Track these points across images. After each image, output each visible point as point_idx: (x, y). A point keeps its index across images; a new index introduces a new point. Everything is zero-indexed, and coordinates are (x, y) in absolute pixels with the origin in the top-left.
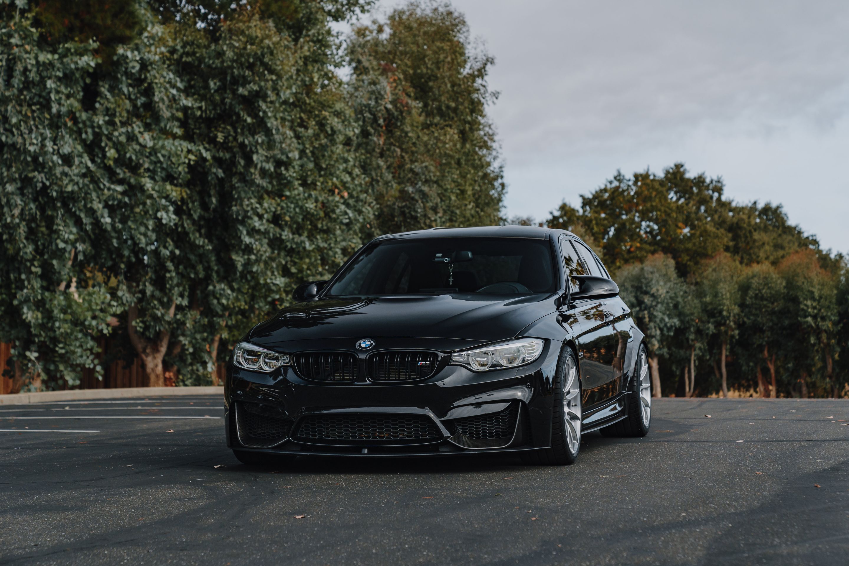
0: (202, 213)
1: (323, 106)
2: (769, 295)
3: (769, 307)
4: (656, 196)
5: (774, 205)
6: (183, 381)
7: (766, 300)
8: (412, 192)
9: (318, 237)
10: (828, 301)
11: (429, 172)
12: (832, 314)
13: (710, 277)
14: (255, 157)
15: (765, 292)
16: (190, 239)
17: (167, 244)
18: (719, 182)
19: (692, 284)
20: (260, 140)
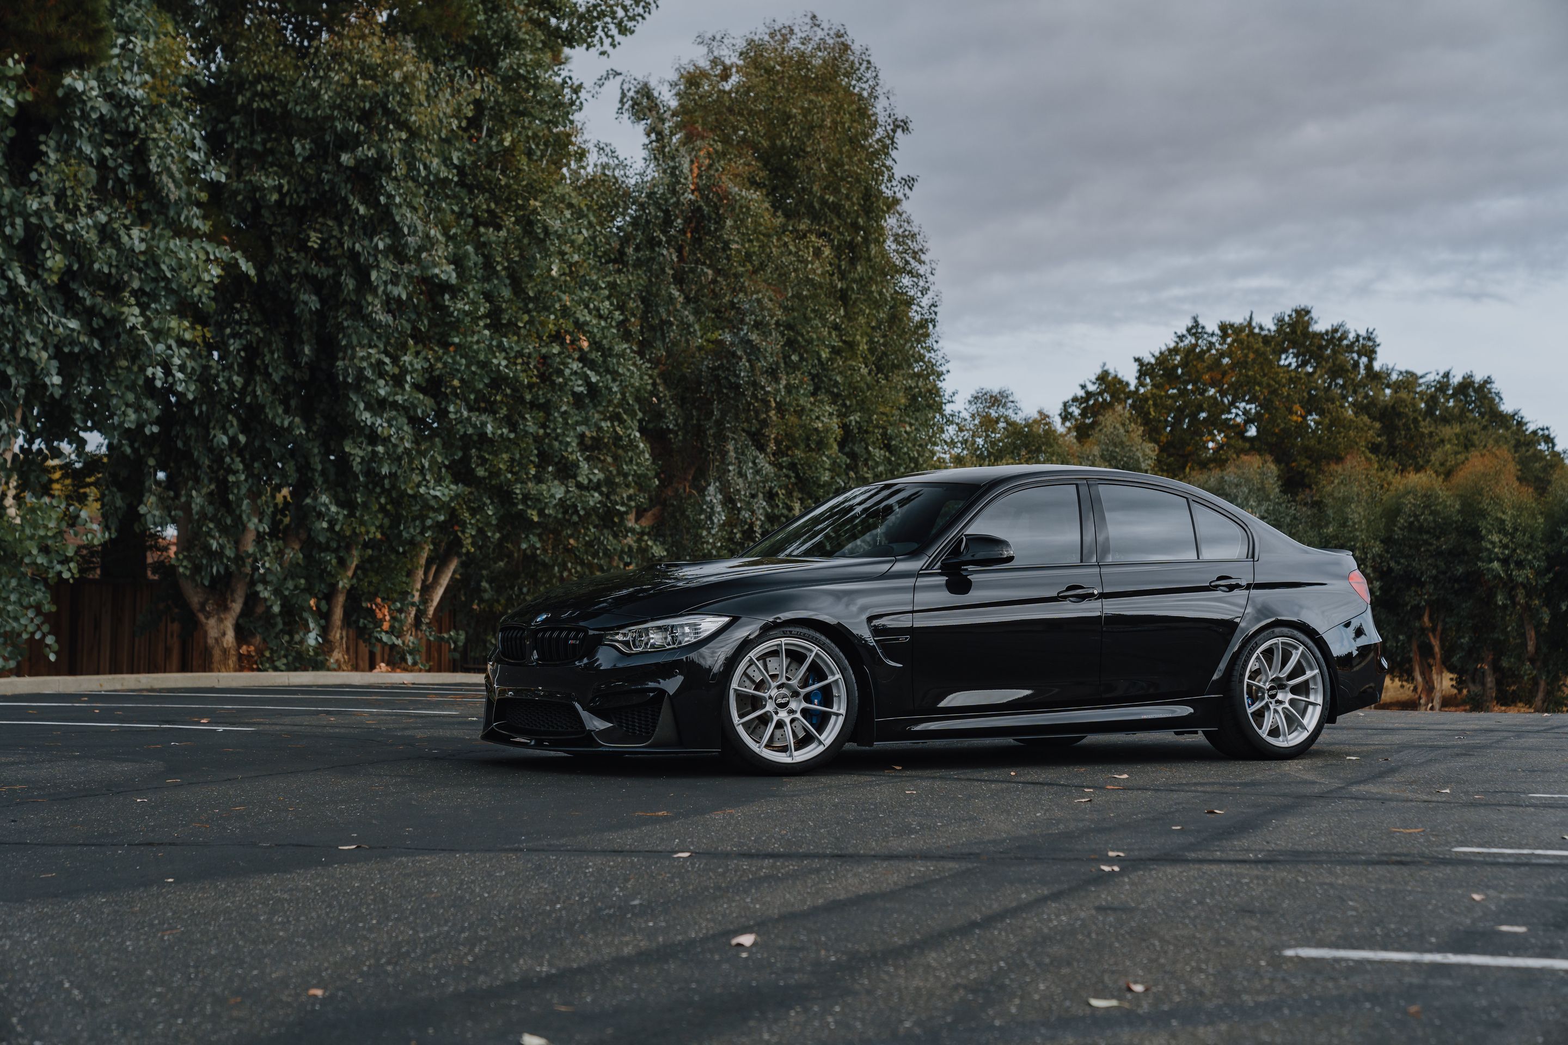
0: (290, 372)
1: (533, 190)
2: (1432, 525)
3: (1431, 544)
4: (1254, 360)
5: (1478, 378)
6: (271, 660)
7: (1428, 532)
8: (732, 344)
9: (527, 416)
10: (1528, 535)
11: (762, 309)
12: (1534, 558)
13: (1336, 494)
14: (374, 275)
15: (1425, 519)
16: (267, 417)
17: (228, 425)
18: (1369, 339)
19: (1306, 504)
20: (381, 246)
